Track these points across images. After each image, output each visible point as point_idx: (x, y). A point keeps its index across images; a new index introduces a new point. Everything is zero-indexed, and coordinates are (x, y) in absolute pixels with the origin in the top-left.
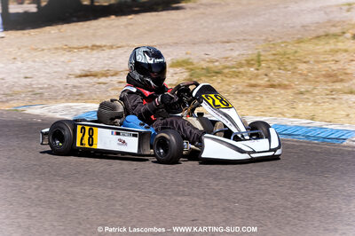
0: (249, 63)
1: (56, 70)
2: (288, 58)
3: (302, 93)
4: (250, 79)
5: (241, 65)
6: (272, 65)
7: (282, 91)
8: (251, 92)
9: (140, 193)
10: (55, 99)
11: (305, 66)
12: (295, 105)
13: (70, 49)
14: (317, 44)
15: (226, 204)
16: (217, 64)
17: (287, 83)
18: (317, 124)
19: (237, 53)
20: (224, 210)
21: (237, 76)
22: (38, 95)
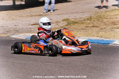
0: (88, 19)
1: (25, 23)
2: (101, 17)
3: (102, 29)
4: (87, 25)
5: (85, 20)
6: (95, 20)
7: (96, 28)
8: (86, 29)
9: (36, 62)
10: (22, 32)
11: (106, 20)
12: (99, 33)
13: (32, 16)
14: (112, 13)
15: (62, 65)
16: (78, 20)
17: (98, 25)
18: (102, 39)
19: (85, 16)
20: (60, 67)
21: (83, 24)
22: (17, 31)
